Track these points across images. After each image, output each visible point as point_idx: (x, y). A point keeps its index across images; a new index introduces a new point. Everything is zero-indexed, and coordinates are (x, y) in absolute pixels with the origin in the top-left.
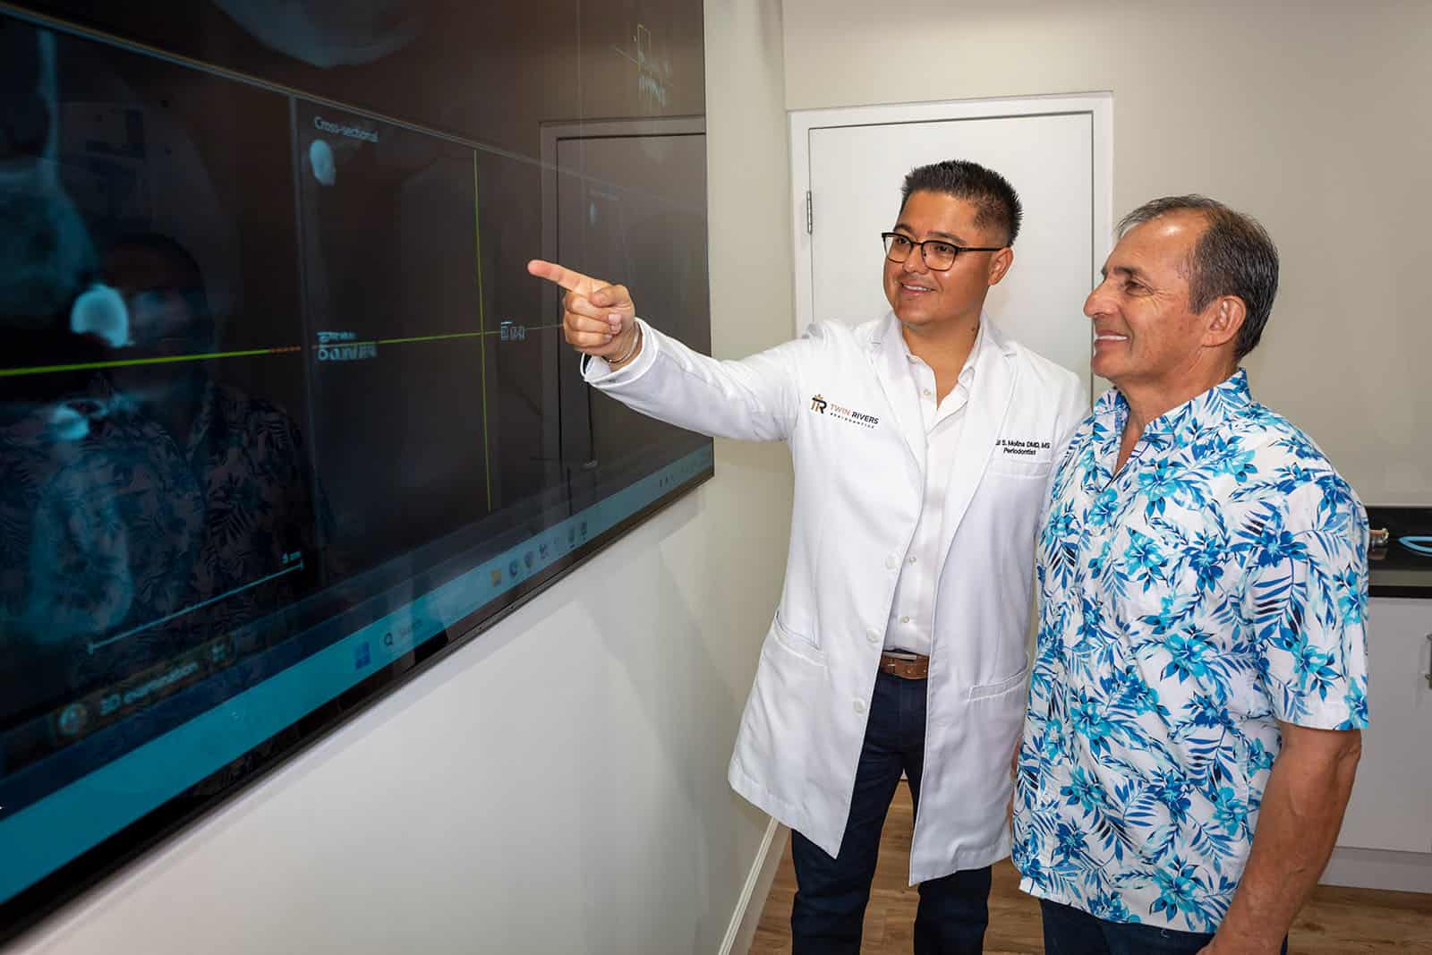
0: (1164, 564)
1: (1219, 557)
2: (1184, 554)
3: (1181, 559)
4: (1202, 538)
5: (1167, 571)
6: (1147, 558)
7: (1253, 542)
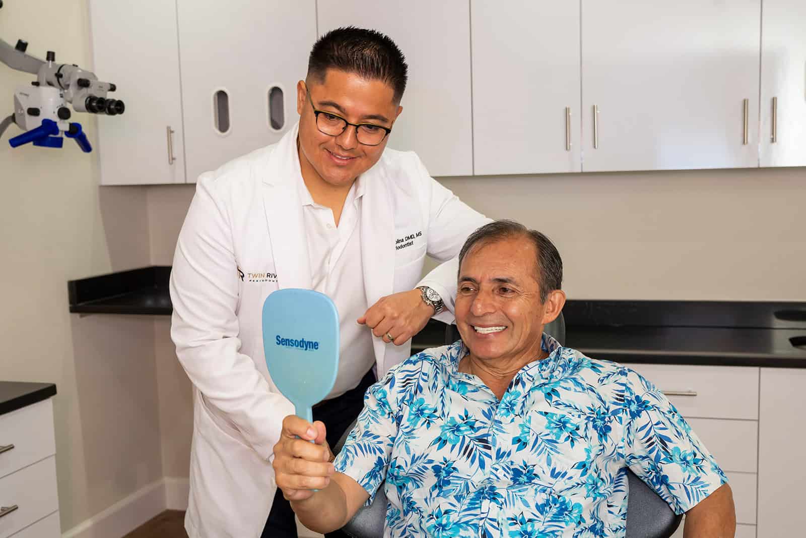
0: (578, 429)
1: (606, 420)
2: (587, 421)
3: (586, 424)
4: (592, 410)
5: (581, 432)
6: (566, 426)
7: (621, 407)
